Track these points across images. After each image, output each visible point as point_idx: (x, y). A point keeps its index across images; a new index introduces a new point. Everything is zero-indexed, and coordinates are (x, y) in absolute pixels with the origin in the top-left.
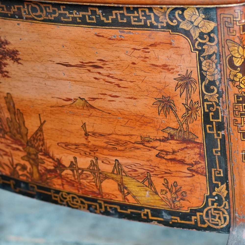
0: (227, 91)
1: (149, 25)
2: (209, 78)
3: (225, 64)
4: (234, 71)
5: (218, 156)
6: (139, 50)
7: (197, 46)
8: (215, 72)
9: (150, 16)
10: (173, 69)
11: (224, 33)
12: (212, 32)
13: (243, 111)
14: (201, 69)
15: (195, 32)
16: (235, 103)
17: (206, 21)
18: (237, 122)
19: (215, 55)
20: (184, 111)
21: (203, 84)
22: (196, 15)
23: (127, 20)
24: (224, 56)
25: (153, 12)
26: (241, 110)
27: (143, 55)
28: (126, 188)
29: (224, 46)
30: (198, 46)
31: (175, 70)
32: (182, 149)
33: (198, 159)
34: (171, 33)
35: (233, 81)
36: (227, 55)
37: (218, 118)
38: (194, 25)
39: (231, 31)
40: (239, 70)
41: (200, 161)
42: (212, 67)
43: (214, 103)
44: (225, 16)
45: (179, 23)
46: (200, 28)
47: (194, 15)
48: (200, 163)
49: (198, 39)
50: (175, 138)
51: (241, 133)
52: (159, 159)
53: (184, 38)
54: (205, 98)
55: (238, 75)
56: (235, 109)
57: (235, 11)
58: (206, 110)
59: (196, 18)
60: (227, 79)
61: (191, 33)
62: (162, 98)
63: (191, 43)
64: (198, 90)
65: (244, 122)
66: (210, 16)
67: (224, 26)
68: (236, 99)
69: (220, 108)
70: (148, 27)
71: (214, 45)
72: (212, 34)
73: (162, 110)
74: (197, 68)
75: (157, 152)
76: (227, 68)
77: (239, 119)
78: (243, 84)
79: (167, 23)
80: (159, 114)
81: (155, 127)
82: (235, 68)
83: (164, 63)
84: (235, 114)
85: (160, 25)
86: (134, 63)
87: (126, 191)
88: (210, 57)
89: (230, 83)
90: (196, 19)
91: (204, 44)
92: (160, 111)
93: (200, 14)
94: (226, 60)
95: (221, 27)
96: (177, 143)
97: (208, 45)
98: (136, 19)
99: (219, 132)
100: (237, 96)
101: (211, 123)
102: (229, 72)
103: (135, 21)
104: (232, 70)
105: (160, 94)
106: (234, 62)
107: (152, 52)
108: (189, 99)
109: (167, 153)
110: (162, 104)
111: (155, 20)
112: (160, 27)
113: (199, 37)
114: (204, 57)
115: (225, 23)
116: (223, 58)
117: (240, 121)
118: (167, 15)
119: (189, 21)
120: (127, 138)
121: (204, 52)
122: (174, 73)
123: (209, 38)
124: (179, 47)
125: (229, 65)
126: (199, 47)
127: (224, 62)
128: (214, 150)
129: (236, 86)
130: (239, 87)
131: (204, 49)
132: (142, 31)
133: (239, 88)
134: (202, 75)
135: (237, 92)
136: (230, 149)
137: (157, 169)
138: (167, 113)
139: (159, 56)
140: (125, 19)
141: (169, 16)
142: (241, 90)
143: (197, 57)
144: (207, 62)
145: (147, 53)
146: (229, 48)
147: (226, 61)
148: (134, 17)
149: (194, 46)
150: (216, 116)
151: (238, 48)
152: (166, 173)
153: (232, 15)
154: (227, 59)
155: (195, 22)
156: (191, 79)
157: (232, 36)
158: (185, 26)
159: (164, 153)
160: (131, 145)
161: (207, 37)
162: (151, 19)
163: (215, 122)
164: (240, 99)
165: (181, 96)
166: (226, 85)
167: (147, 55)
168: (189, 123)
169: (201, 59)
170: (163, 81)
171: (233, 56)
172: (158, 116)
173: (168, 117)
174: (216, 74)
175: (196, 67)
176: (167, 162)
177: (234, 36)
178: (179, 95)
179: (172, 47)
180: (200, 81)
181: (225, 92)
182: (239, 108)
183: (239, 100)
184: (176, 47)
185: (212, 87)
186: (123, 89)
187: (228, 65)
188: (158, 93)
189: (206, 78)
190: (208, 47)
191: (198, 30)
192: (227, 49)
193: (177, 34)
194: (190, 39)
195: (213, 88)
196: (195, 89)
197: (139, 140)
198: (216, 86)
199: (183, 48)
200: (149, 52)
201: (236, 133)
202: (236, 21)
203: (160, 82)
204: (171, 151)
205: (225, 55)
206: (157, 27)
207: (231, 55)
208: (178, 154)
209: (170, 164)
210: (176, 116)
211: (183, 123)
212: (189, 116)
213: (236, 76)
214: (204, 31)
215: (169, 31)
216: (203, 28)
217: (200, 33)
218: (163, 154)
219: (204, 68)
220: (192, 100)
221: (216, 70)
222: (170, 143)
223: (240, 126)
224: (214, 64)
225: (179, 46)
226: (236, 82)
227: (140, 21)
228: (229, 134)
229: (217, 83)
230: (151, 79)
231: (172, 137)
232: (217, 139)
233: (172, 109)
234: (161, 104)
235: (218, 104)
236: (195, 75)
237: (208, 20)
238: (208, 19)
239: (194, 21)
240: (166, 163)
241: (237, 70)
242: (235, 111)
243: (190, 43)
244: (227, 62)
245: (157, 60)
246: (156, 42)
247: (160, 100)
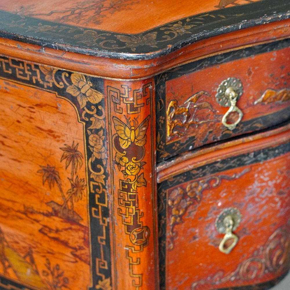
0: (112, 174)
1: (34, 82)
2: (95, 155)
3: (111, 144)
4: (120, 153)
5: (103, 245)
6: (24, 107)
7: (84, 116)
8: (102, 150)
9: (35, 72)
10: (59, 137)
11: (110, 109)
12: (100, 104)
13: (128, 201)
14: (88, 144)
15: (82, 100)
16: (120, 190)
17: (94, 90)
18: (121, 211)
19: (102, 130)
20: (70, 187)
21: (90, 161)
22: (83, 81)
23: (12, 71)
24: (110, 134)
25: (39, 69)
26: (126, 200)
27: (29, 114)
28: (7, 260)
29: (110, 123)
30: (85, 116)
31: (61, 138)
32: (66, 230)
33: (82, 245)
34: (58, 96)
35: (118, 164)
36: (113, 133)
37: (104, 203)
38: (81, 92)
39: (118, 108)
40: (125, 154)
41: (84, 247)
42: (99, 144)
43: (100, 185)
44: (112, 89)
45: (66, 86)
46: (88, 97)
47: (82, 81)
48: (84, 249)
49: (85, 108)
50: (59, 215)
51: (125, 225)
53: (71, 105)
54: (91, 177)
55: (124, 159)
56: (120, 197)
57: (122, 86)
58: (93, 191)
59: (83, 85)
60: (113, 160)
61: (78, 100)
62: (47, 166)
63: (78, 111)
64: (84, 166)
65: (129, 213)
66: (98, 86)
67: (111, 100)
68: (121, 186)
69: (107, 192)
70: (33, 84)
71: (101, 119)
72: (100, 106)
73: (47, 180)
74: (84, 141)
75: (40, 227)
76: (113, 148)
77: (123, 209)
78: (129, 170)
79: (53, 84)
80: (43, 184)
81: (39, 198)
82: (121, 150)
83: (49, 128)
84: (119, 202)
85: (45, 85)
86: (19, 122)
87: (7, 264)
88: (97, 131)
89: (116, 166)
90: (84, 86)
91: (92, 116)
92: (44, 180)
93: (88, 82)
94: (112, 139)
95: (108, 101)
96: (62, 222)
97: (95, 118)
98: (22, 73)
99: (104, 218)
100: (122, 182)
101: (97, 206)
102: (115, 153)
103: (20, 74)
104: (118, 152)
105: (45, 163)
106: (120, 144)
107: (37, 113)
108: (75, 173)
109: (50, 230)
110: (47, 174)
111: (41, 78)
112: (46, 87)
113: (86, 106)
114: (91, 130)
115: (112, 97)
116: (109, 136)
117: (125, 211)
118: (53, 75)
119: (76, 86)
120: (10, 204)
121: (91, 124)
122: (61, 142)
123: (97, 111)
124: (65, 114)
125: (115, 145)
126: (86, 118)
127: (111, 140)
128: (99, 238)
129: (122, 171)
130: (124, 172)
131: (92, 121)
132: (28, 87)
133: (124, 174)
134: (88, 150)
135: (122, 178)
136: (114, 240)
137: (39, 245)
138: (52, 185)
139: (45, 120)
140: (10, 70)
141: (55, 76)
142: (126, 177)
143: (84, 129)
144: (95, 137)
145: (32, 114)
146: (116, 127)
147: (112, 140)
148: (20, 70)
149: (81, 116)
150: (102, 199)
151: (125, 129)
152: (48, 253)
153: (119, 90)
154: (113, 139)
155: (82, 89)
156: (78, 153)
157: (119, 114)
158: (72, 91)
159: (47, 229)
160: (14, 213)
161: (94, 108)
162: (36, 76)
163: (101, 206)
164: (125, 186)
165: (66, 169)
166: (111, 167)
167: (33, 115)
168: (74, 201)
169: (88, 132)
170: (48, 148)
171: (119, 137)
172: (42, 187)
173: (52, 190)
174: (104, 152)
175: (83, 139)
176: (50, 240)
177: (120, 114)
178: (64, 168)
179: (59, 112)
180: (86, 156)
181: (110, 175)
182: (124, 196)
183: (124, 187)
184: (63, 113)
185: (99, 166)
186: (7, 148)
187: (114, 145)
188: (43, 160)
189: (93, 155)
190: (96, 120)
191: (86, 98)
192: (114, 127)
193: (64, 99)
194: (77, 107)
195: (99, 168)
196: (81, 165)
197: (22, 209)
198: (103, 165)
199: (70, 116)
200: (34, 112)
201: (120, 223)
202: (123, 98)
203: (45, 149)
204: (54, 228)
205: (112, 134)
206: (42, 86)
207: (117, 135)
208: (62, 233)
209: (53, 243)
210: (61, 190)
211: (68, 200)
212: (74, 194)
213: (122, 160)
214: (92, 102)
215: (56, 94)
216: (91, 97)
217: (87, 102)
218: (46, 231)
219: (91, 143)
220: (77, 176)
221: (104, 148)
222: (54, 220)
223: (124, 216)
224: (101, 141)
225: (66, 112)
226: (122, 167)
227: (25, 75)
228: (113, 223)
229: (104, 163)
230: (36, 143)
231: (56, 213)
232: (102, 226)
233: (57, 182)
234: (45, 173)
235: (104, 187)
236: (82, 149)
237: (96, 90)
238: (96, 89)
239: (81, 88)
240: (48, 241)
241: (123, 153)
242: (120, 199)
243: (77, 111)
244: (113, 142)
245: (42, 123)
246: (42, 103)
247: (45, 168)
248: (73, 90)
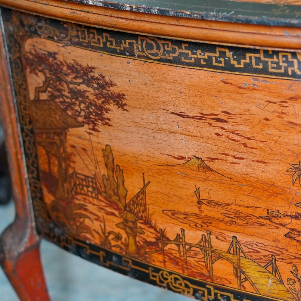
1: (290, 73)
6: (275, 103)
9: (292, 62)
23: (264, 65)
25: (297, 59)
27: (280, 109)
28: (243, 273)
52: (288, 240)
62: (298, 164)
70: (289, 76)
73: (298, 179)
75: (287, 231)
80: (293, 184)
81: (287, 199)
86: (267, 119)
87: (243, 277)
92: (294, 180)
98: (275, 65)
103: (273, 68)
105: (296, 160)
107: (291, 107)
109: (299, 233)
110: (299, 172)
111: (298, 68)
120: (250, 211)
132: (281, 80)
137: (284, 252)
139: (299, 113)
140: (261, 64)
145: (285, 108)
148: (272, 63)
152: (296, 258)
159: (296, 233)
160: (255, 220)
162: (293, 66)
167: (285, 110)
172: (292, 187)
176: (298, 244)
186: (250, 150)
188: (294, 158)
197: (265, 214)
200: (287, 107)
203: (298, 145)
206: (299, 77)
218: (294, 234)
227: (279, 67)
230: (286, 140)
234: (296, 172)
240: (296, 246)
245: (296, 117)
246: (298, 95)
247: (296, 166)
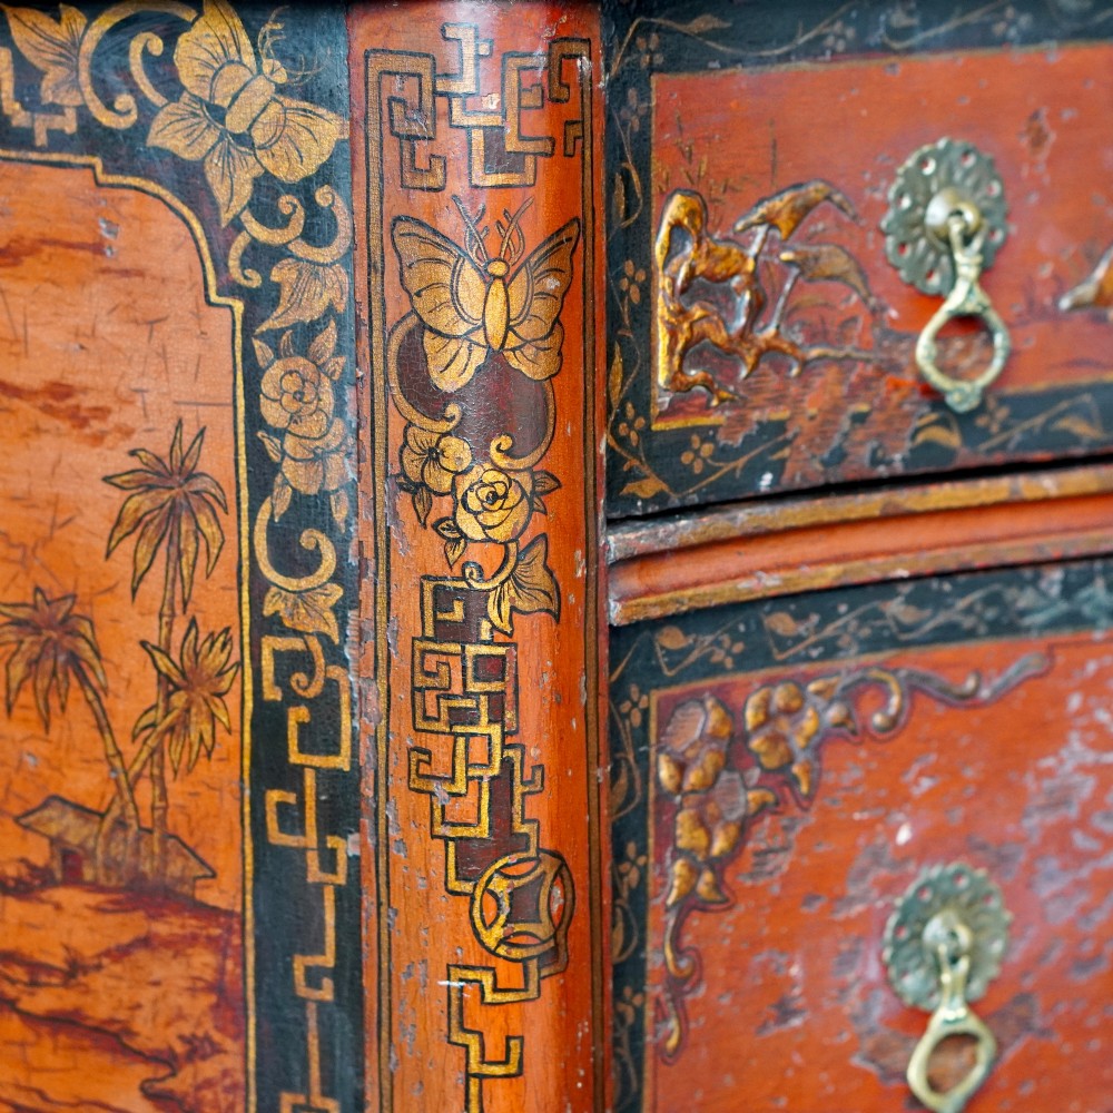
0: (382, 556)
2: (295, 476)
3: (379, 382)
4: (428, 423)
5: (321, 1004)
7: (237, 263)
8: (330, 436)
10: (101, 412)
11: (382, 179)
12: (325, 175)
13: (467, 695)
14: (255, 420)
15: (228, 174)
16: (425, 638)
17: (295, 104)
18: (429, 763)
19: (333, 324)
20: (151, 692)
21: (263, 516)
22: (240, 62)
24: (377, 323)
25: (11, 44)
26: (457, 689)
29: (378, 259)
30: (243, 265)
31: (113, 419)
32: (120, 953)
33: (208, 1027)
34: (102, 178)
35: (417, 488)
36: (391, 317)
37: (333, 748)
38: (228, 127)
39: (422, 163)
40: (453, 418)
41: (217, 1037)
42: (313, 407)
43: (315, 645)
44: (394, 63)
45: (147, 111)
46: (262, 147)
47: (232, 62)
48: (217, 1050)
49: (247, 217)
50: (88, 874)
51: (446, 839)
53: (171, 214)
54: (268, 610)
55: (449, 452)
56: (420, 680)
57: (443, 31)
58: (272, 694)
59: (239, 86)
60: (386, 476)
61: (210, 179)
62: (30, 600)
63: (210, 243)
64: (229, 555)
65: (468, 766)
66: (317, 76)
67: (386, 126)
68: (429, 612)
69: (348, 679)
71: (329, 260)
72: (326, 188)
73: (29, 683)
74: (235, 408)
76: (391, 404)
77: (439, 747)
78: (476, 514)
79: (83, 112)
80: (9, 709)
82: (428, 399)
83: (53, 376)
84: (419, 713)
85: (41, 128)
88: (309, 331)
89: (404, 500)
90: (241, 90)
91: (278, 253)
92: (14, 685)
93: (264, 61)
94: (386, 350)
95: (367, 138)
96: (99, 910)
97: (299, 259)
99: (332, 841)
100: (436, 591)
101: (291, 778)
102: (401, 431)
104: (415, 417)
105: (21, 580)
106: (431, 367)
108: (179, 611)
109: (36, 972)
110: (32, 643)
111: (19, 97)
112: (41, 139)
113: (250, 205)
114: (273, 337)
115: (391, 110)
116: (371, 337)
117: (447, 759)
118: (84, 64)
119: (201, 101)
121: (275, 303)
122: (109, 440)
123: (307, 217)
124: (140, 273)
125: (401, 383)
126: (248, 272)
127: (379, 363)
128: (299, 964)
129: (435, 527)
130: (449, 528)
131: (278, 287)
133: (449, 539)
134: (256, 452)
135: (438, 567)
136: (385, 949)
138: (54, 703)
139: (30, 330)
141: (95, 66)
142: (457, 553)
143: (239, 334)
144: (291, 373)
146: (406, 275)
147: (385, 357)
149: (221, 265)
150: (321, 735)
151: (456, 273)
153: (427, 56)
154: (394, 346)
155: (234, 108)
156: (198, 484)
157: (426, 196)
158: (179, 135)
159: (19, 973)
161: (295, 207)
163: (317, 769)
164: (452, 610)
165: (134, 591)
166: (379, 516)
168: (169, 775)
169: (259, 353)
170: (43, 490)
171: (423, 326)
172: (3, 724)
173: (54, 733)
174: (337, 450)
175: (230, 401)
176: (30, 1036)
177: (433, 194)
178: (125, 589)
179: (105, 271)
180: (244, 493)
181: (372, 563)
182: (444, 669)
183: (446, 616)
184: (126, 273)
185: (309, 538)
187: (394, 384)
188: (13, 569)
189: (279, 479)
190: (300, 274)
191: (251, 160)
192: (397, 279)
193: (136, 189)
194: (201, 220)
195: (312, 547)
196: (214, 551)
198: (329, 528)
199: (164, 280)
201: (418, 838)
202: (447, 95)
203: (24, 500)
204: (58, 960)
205: (384, 323)
206: (24, 139)
207: (412, 321)
208: (97, 981)
209: (46, 1052)
210: (103, 726)
211: (139, 776)
212: (171, 729)
213: (437, 459)
214: (282, 173)
215: (92, 167)
216: (276, 147)
217: (256, 182)
218: (13, 982)
219: (272, 413)
220: (193, 623)
221: (338, 426)
222: (58, 907)
223: (441, 790)
224: (326, 383)
225: (143, 263)
226: (435, 499)
228: (382, 848)
229: (340, 513)
231: (70, 865)
232: (320, 886)
233: (83, 680)
234: (21, 642)
235: (334, 654)
236: (221, 461)
237: (305, 99)
238: (306, 96)
239: (226, 104)
240: (23, 1044)
241: (444, 418)
242: (420, 689)
243: (203, 244)
244: (393, 366)
245: (17, 355)
246: (19, 239)
247: (22, 613)
248: (184, 123)
